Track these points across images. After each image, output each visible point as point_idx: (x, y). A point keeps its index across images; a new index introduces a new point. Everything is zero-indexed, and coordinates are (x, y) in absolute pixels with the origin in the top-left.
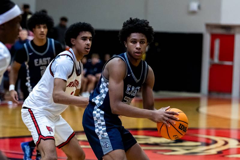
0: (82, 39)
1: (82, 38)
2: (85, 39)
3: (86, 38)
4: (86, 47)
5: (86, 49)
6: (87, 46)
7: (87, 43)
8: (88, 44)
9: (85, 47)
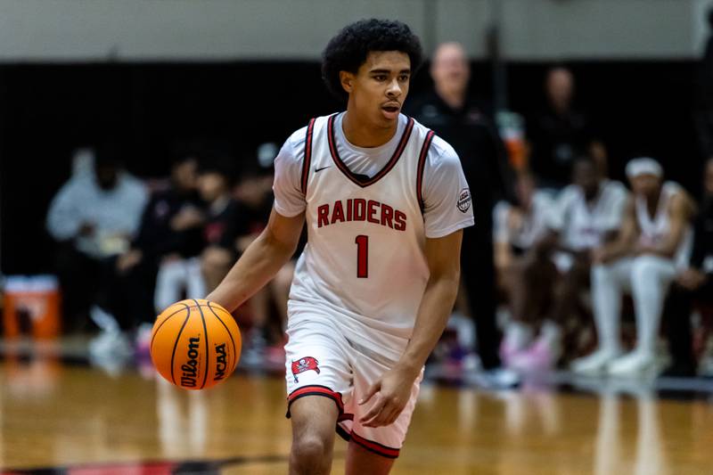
0: (375, 78)
1: (374, 74)
2: (383, 76)
3: (387, 74)
4: (385, 105)
5: (385, 112)
6: (387, 99)
7: (389, 91)
8: (390, 94)
9: (382, 104)
